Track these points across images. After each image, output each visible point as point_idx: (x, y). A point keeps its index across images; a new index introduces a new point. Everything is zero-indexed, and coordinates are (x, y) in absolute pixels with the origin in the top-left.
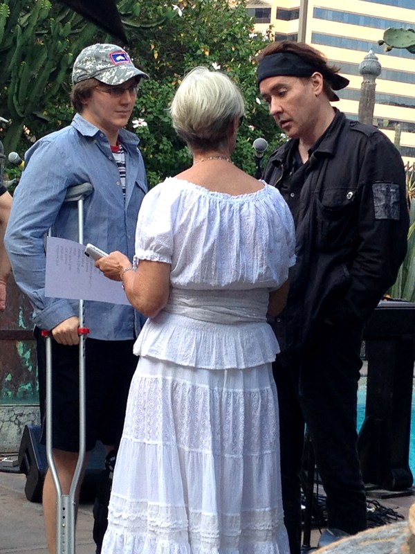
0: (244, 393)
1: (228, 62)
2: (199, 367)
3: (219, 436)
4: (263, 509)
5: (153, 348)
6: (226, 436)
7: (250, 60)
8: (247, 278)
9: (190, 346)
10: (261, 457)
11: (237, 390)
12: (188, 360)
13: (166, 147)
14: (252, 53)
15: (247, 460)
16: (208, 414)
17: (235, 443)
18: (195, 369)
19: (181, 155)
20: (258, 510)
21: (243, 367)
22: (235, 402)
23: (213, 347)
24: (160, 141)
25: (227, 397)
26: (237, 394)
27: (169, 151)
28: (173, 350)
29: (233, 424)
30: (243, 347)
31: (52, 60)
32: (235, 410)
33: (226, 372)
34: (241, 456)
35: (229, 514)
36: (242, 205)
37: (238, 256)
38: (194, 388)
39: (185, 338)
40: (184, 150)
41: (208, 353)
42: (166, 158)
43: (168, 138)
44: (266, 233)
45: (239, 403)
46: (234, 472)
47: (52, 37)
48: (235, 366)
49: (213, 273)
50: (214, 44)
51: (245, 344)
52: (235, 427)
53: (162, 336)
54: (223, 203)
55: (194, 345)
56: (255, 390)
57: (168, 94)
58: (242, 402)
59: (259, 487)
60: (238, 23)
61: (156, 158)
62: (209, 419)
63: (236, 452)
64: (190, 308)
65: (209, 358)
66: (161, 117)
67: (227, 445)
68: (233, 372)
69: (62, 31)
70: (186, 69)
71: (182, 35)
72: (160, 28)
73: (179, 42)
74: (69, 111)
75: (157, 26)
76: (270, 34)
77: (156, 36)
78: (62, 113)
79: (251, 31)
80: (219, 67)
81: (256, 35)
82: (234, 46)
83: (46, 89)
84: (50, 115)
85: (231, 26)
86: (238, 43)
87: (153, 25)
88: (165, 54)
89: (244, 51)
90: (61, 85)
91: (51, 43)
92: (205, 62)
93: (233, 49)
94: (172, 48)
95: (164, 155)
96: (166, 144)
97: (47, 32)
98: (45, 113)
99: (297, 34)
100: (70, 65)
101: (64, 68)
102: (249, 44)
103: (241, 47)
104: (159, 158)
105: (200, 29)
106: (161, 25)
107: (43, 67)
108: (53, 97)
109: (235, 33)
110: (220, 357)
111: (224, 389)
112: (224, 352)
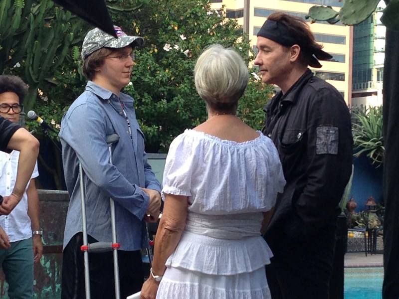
0: (251, 292)
1: (192, 34)
2: (220, 274)
5: (184, 261)
7: (209, 32)
9: (213, 258)
11: (245, 291)
12: (212, 270)
13: (147, 101)
14: (209, 27)
19: (158, 106)
21: (251, 270)
23: (228, 258)
24: (142, 96)
25: (239, 296)
26: (246, 294)
27: (149, 103)
28: (200, 263)
31: (57, 39)
33: (238, 276)
38: (214, 291)
39: (209, 252)
40: (161, 102)
41: (226, 263)
42: (147, 109)
43: (149, 93)
44: (264, 170)
47: (57, 21)
48: (245, 271)
49: (228, 202)
50: (181, 21)
51: (250, 253)
53: (190, 252)
54: (232, 148)
55: (215, 259)
57: (147, 60)
60: (198, 4)
61: (140, 109)
66: (142, 78)
69: (64, 16)
70: (160, 41)
71: (156, 15)
72: (139, 10)
73: (154, 21)
74: (72, 76)
75: (137, 9)
76: (223, 12)
77: (137, 17)
78: (67, 78)
79: (208, 10)
80: (185, 38)
81: (212, 13)
82: (196, 22)
83: (55, 61)
84: (58, 80)
85: (193, 7)
86: (199, 19)
87: (134, 9)
88: (144, 30)
89: (204, 26)
90: (65, 58)
91: (57, 26)
92: (175, 35)
93: (196, 24)
94: (149, 25)
95: (145, 107)
96: (147, 98)
97: (53, 17)
98: (54, 79)
99: (243, 10)
100: (72, 42)
101: (67, 44)
102: (207, 19)
103: (202, 22)
104: (142, 109)
105: (170, 10)
106: (140, 8)
107: (51, 44)
108: (60, 66)
109: (196, 12)
110: (234, 265)
111: (236, 290)
112: (237, 261)
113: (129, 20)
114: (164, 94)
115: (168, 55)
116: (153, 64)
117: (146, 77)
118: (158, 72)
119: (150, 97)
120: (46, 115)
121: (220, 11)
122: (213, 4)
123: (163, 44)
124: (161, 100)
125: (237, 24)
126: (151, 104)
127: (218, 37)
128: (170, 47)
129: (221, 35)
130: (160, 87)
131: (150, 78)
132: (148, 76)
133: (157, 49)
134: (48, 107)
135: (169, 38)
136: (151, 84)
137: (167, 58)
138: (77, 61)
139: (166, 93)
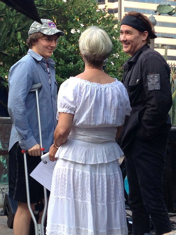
0: (107, 175)
1: (88, 23)
2: (87, 163)
3: (94, 195)
4: (117, 228)
5: (65, 155)
6: (98, 195)
7: (98, 22)
8: (108, 122)
9: (82, 154)
10: (115, 205)
11: (103, 174)
12: (82, 161)
13: (62, 63)
14: (98, 19)
15: (109, 206)
16: (89, 185)
17: (103, 198)
18: (84, 165)
19: (69, 66)
20: (115, 229)
21: (106, 162)
22: (102, 179)
23: (92, 154)
24: (59, 61)
25: (99, 177)
26: (103, 176)
27: (63, 65)
28: (74, 156)
29: (102, 189)
30: (106, 153)
31: (8, 28)
32: (103, 183)
33: (98, 165)
34: (106, 204)
35: (101, 231)
36: (106, 89)
37: (104, 112)
38: (83, 174)
39: (80, 150)
40: (70, 64)
41: (91, 157)
42: (62, 68)
43: (63, 59)
44: (116, 101)
45: (104, 180)
46: (103, 212)
47: (7, 17)
48: (103, 162)
49: (92, 119)
50: (81, 16)
51: (107, 152)
52: (103, 191)
53: (69, 150)
54: (98, 87)
55: (84, 153)
56: (112, 174)
57: (61, 39)
58: (105, 179)
59: (115, 218)
60: (91, 6)
61: (58, 68)
62: (90, 187)
63: (103, 202)
64: (82, 136)
65: (91, 159)
66: (59, 49)
67: (99, 199)
68: (102, 165)
69: (12, 14)
70: (69, 28)
71: (66, 12)
72: (56, 9)
73: (65, 16)
74: (17, 50)
75: (55, 9)
76: (106, 10)
77: (55, 14)
78: (14, 51)
79: (97, 9)
80: (84, 25)
81: (99, 11)
82: (90, 16)
83: (6, 41)
84: (8, 52)
85: (88, 7)
86: (91, 14)
87: (53, 9)
88: (59, 21)
89: (95, 18)
90: (13, 38)
91: (7, 20)
92: (77, 24)
93: (90, 17)
94: (62, 18)
95: (61, 67)
96: (62, 62)
97: (5, 15)
98: (6, 51)
99: (118, 9)
100: (16, 29)
101: (14, 31)
102: (96, 14)
103: (93, 16)
104: (59, 68)
105: (74, 9)
106: (57, 8)
107: (4, 31)
108: (10, 44)
109: (90, 10)
110: (96, 158)
111: (97, 174)
112: (98, 156)
113: (50, 15)
114: (72, 59)
115: (74, 36)
116: (65, 41)
117: (61, 49)
118: (68, 46)
119: (64, 61)
120: (2, 73)
121: (104, 9)
122: (99, 5)
123: (70, 29)
124: (70, 63)
125: (114, 17)
126: (64, 65)
127: (103, 25)
128: (75, 31)
129: (105, 24)
130: (70, 55)
131: (64, 49)
132: (62, 48)
133: (67, 32)
134: (3, 68)
135: (74, 26)
136: (64, 53)
137: (73, 38)
138: (19, 40)
139: (73, 58)
